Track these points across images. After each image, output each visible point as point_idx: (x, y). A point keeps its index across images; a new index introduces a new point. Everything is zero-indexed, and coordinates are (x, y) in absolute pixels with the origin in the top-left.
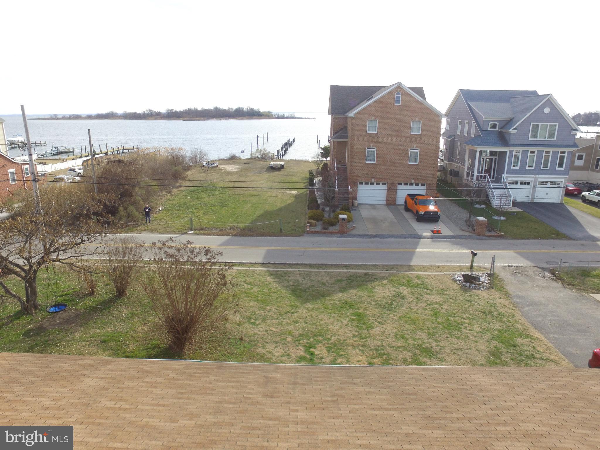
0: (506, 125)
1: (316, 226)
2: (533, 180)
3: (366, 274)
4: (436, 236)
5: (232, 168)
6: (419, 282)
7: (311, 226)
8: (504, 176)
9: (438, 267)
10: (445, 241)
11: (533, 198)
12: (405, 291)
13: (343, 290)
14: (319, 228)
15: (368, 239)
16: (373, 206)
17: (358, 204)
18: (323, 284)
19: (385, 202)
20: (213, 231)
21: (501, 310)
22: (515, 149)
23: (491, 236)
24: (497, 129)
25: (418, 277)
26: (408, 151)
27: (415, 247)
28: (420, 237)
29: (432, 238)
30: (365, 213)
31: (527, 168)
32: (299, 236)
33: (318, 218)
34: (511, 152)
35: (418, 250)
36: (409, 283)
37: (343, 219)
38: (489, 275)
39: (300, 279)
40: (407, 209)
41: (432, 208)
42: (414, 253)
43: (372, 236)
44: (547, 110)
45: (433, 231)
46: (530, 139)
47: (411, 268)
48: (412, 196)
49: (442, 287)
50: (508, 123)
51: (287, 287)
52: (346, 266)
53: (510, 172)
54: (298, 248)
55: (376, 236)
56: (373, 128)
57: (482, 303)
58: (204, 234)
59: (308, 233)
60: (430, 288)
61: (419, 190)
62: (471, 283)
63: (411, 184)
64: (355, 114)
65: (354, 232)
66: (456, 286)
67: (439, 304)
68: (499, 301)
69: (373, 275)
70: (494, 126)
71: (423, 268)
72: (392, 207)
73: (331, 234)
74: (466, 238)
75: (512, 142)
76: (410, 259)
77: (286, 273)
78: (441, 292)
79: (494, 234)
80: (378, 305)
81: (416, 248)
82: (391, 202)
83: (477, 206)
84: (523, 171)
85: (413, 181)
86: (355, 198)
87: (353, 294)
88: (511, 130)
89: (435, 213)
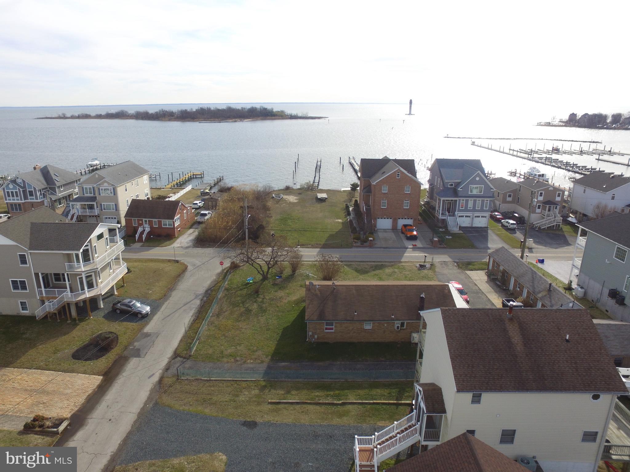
0: (457, 185)
1: (357, 243)
2: (472, 215)
3: (382, 265)
4: (415, 248)
5: (292, 199)
6: (402, 267)
7: (355, 243)
8: (456, 213)
9: (411, 262)
10: (418, 250)
11: (472, 224)
12: (396, 270)
13: (374, 270)
14: (359, 244)
15: (382, 249)
16: (385, 231)
17: (377, 229)
18: (366, 268)
19: (391, 228)
20: (309, 246)
21: (430, 276)
22: (461, 199)
23: (440, 247)
24: (453, 187)
25: (402, 266)
26: (403, 202)
27: (404, 252)
28: (407, 248)
29: (413, 248)
30: (381, 235)
31: (468, 209)
32: (351, 248)
33: (358, 238)
34: (460, 200)
35: (405, 255)
36: (398, 268)
37: (371, 240)
38: (431, 265)
39: (357, 267)
40: (403, 233)
41: (415, 233)
42: (403, 256)
43: (384, 248)
44: (478, 179)
45: (413, 245)
46: (469, 193)
47: (401, 262)
48: (405, 226)
49: (411, 269)
50: (458, 184)
51: (353, 269)
52: (374, 262)
53: (459, 210)
54: (352, 254)
55: (386, 248)
56: (385, 189)
57: (423, 274)
58: (306, 248)
59: (355, 246)
60: (406, 269)
61: (409, 222)
62: (422, 267)
63: (406, 219)
64: (376, 183)
65: (376, 246)
66: (416, 269)
67: (408, 274)
68: (430, 273)
69: (385, 265)
70: (452, 185)
71: (406, 262)
72: (395, 231)
73: (366, 247)
74: (428, 248)
75: (460, 195)
76: (401, 259)
77: (351, 264)
78: (410, 270)
79: (442, 246)
80: (387, 275)
81: (404, 254)
82: (394, 228)
83: (441, 230)
84: (466, 210)
85: (406, 217)
86: (375, 226)
87: (377, 272)
88: (459, 189)
89: (415, 236)
